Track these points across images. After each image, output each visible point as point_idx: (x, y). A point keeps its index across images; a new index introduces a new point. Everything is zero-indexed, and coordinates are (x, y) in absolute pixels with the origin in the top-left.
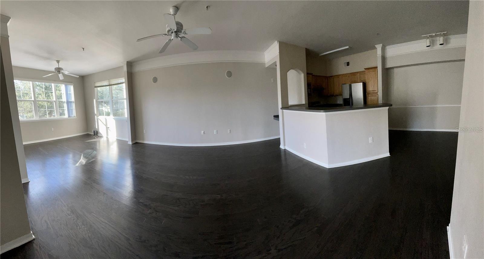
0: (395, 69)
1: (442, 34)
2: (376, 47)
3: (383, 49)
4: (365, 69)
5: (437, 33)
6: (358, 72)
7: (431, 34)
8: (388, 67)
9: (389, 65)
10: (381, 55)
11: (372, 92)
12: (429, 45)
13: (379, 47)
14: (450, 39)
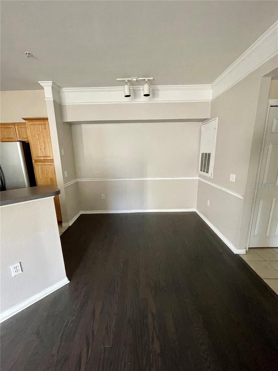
0: (83, 126)
1: (147, 80)
2: (41, 84)
3: (57, 91)
4: (25, 119)
5: (139, 79)
6: (14, 124)
7: (130, 79)
8: (69, 120)
9: (70, 117)
10: (53, 99)
11: (42, 158)
12: (129, 95)
13: (47, 86)
14: (158, 90)
